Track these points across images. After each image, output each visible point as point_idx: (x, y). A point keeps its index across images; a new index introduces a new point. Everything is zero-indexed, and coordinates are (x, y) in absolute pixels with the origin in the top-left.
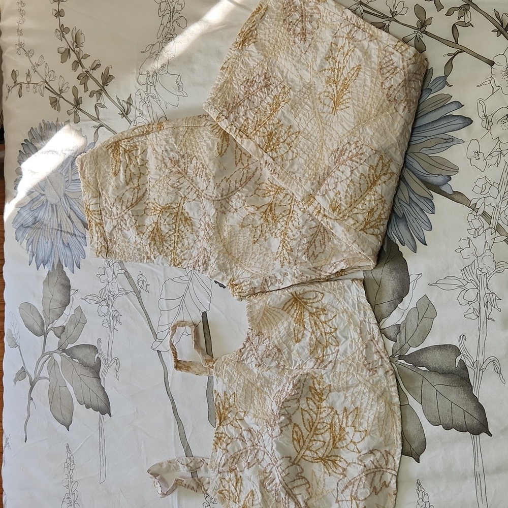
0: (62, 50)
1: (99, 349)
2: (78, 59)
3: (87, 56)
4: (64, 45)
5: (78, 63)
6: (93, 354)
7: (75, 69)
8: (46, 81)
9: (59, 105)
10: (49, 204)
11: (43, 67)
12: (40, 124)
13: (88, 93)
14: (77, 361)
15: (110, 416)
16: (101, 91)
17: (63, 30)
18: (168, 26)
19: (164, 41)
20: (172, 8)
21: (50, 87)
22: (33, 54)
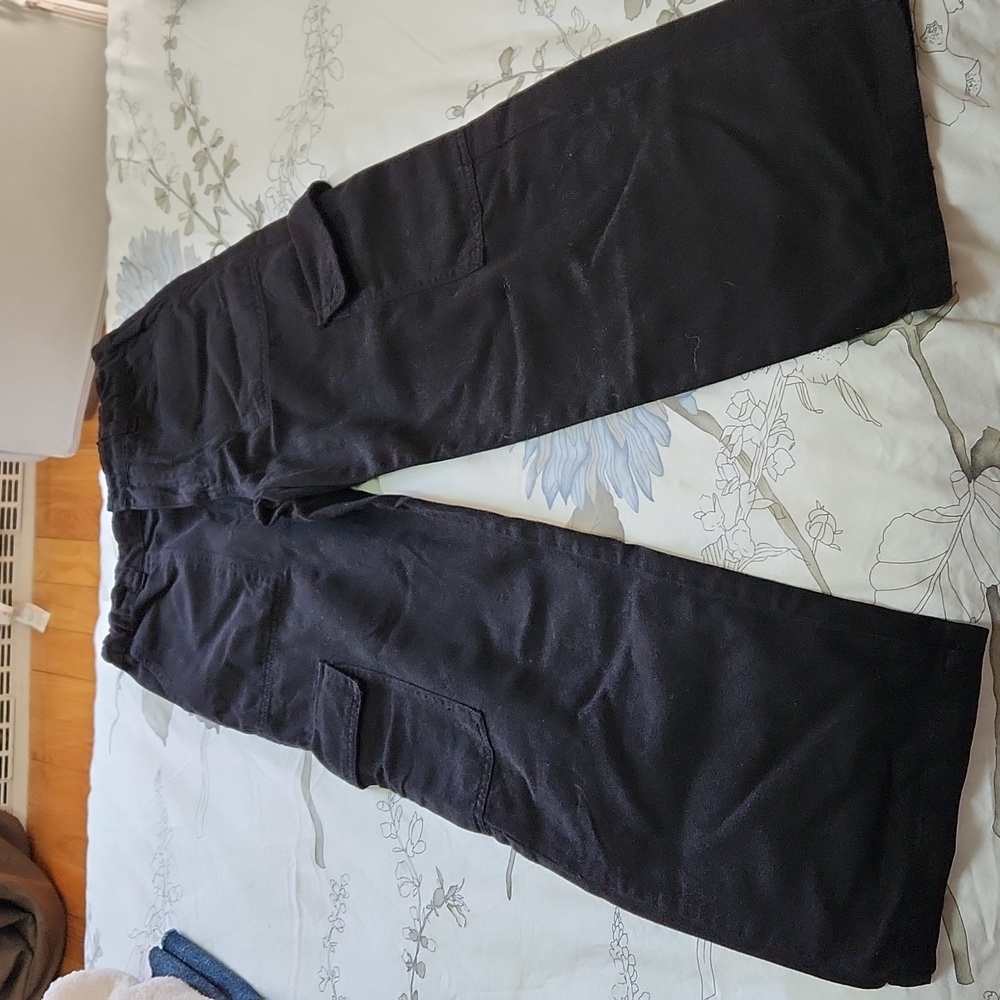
0: (176, 107)
2: (196, 124)
4: (177, 99)
5: (195, 132)
7: (191, 143)
8: (151, 160)
9: (168, 202)
11: (150, 133)
12: (142, 232)
13: (204, 186)
16: (220, 187)
17: (174, 73)
18: (317, 75)
19: (310, 101)
20: (323, 42)
21: (155, 170)
22: (138, 109)
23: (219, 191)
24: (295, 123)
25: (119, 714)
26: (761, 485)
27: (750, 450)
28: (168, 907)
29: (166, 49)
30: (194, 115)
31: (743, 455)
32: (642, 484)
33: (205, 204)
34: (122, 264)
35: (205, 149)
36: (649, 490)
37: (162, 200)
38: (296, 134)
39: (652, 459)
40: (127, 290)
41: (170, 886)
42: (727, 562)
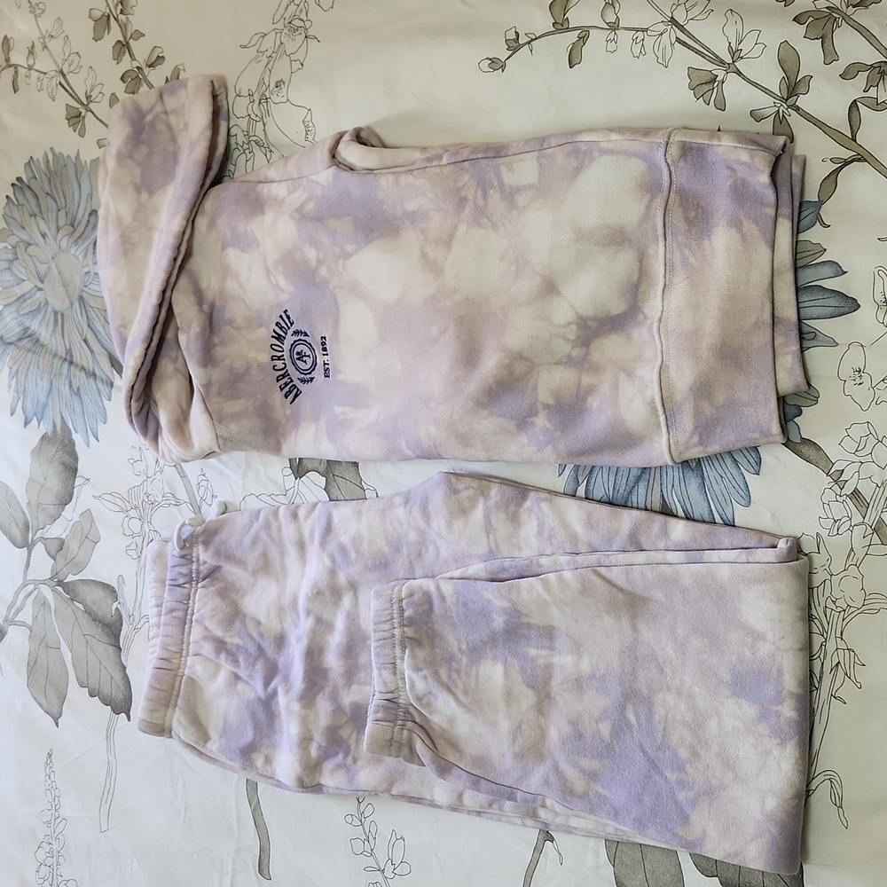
0: (98, 14)
1: (119, 594)
2: (125, 38)
3: (138, 35)
4: (100, 6)
5: (123, 47)
6: (109, 601)
7: (118, 59)
8: (62, 72)
9: (83, 124)
10: (49, 309)
11: (60, 41)
12: (46, 153)
14: (80, 606)
15: (129, 719)
18: (297, 2)
19: (286, 31)
21: (69, 85)
22: (43, 11)
24: (269, 54)
26: (879, 528)
27: (866, 490)
31: (856, 495)
32: (722, 512)
34: (13, 185)
35: (137, 67)
36: (731, 520)
37: (76, 120)
38: (270, 66)
39: (737, 486)
40: (16, 216)
41: (60, 879)
42: (828, 611)
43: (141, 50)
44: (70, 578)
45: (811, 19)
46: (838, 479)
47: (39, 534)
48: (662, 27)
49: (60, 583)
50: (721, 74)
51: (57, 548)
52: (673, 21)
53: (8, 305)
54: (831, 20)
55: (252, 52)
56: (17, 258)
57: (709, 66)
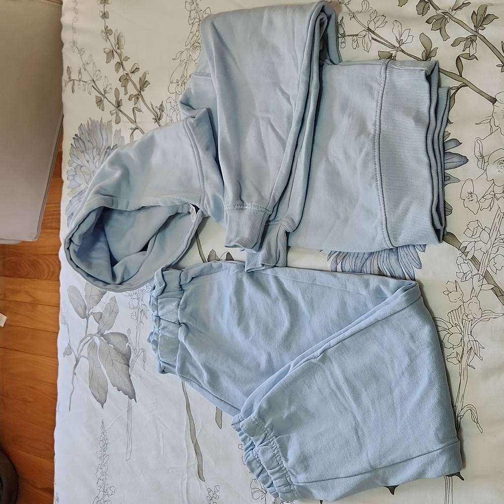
0: (107, 51)
1: (129, 339)
2: (121, 61)
3: (127, 58)
4: (108, 46)
5: (120, 65)
6: (125, 342)
7: (117, 71)
8: (93, 81)
9: (103, 105)
11: (91, 65)
12: (88, 121)
13: (128, 96)
14: (112, 346)
15: (136, 401)
16: (138, 96)
17: (108, 32)
18: (197, 35)
19: (191, 49)
20: (201, 16)
21: (96, 86)
22: (84, 52)
23: (138, 98)
24: (185, 61)
25: (74, 388)
26: (486, 276)
27: (479, 256)
28: (106, 498)
29: (103, 18)
30: (120, 55)
31: (474, 259)
32: (408, 272)
33: (127, 106)
34: (74, 138)
35: (126, 74)
36: (413, 276)
37: (100, 103)
38: (186, 67)
39: (414, 259)
40: (75, 153)
41: (107, 486)
42: (464, 321)
43: (128, 66)
44: (106, 332)
45: (434, 20)
46: (464, 251)
47: (91, 311)
48: (364, 33)
49: (102, 335)
50: (394, 53)
51: (100, 317)
52: (369, 29)
53: (75, 197)
54: (444, 20)
55: (178, 62)
56: (76, 174)
57: (388, 50)
